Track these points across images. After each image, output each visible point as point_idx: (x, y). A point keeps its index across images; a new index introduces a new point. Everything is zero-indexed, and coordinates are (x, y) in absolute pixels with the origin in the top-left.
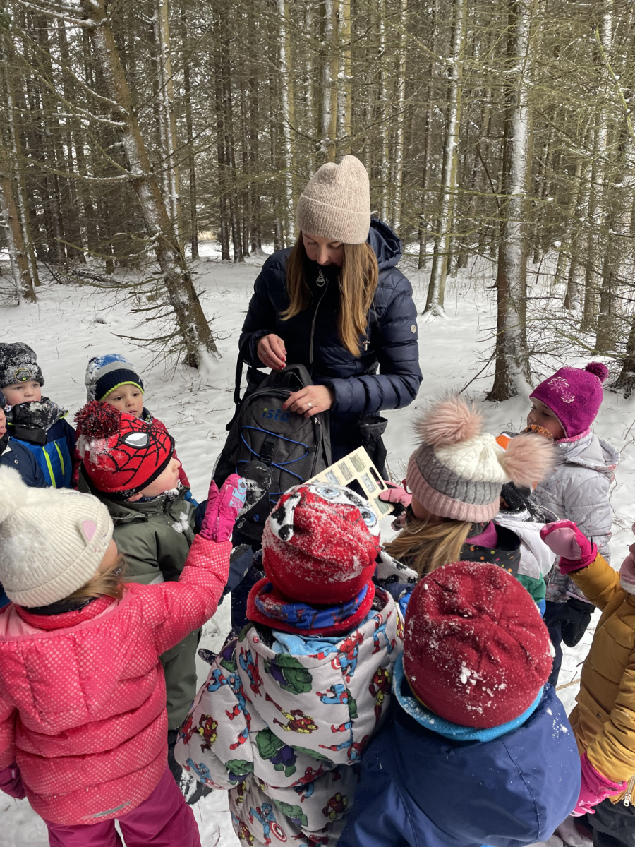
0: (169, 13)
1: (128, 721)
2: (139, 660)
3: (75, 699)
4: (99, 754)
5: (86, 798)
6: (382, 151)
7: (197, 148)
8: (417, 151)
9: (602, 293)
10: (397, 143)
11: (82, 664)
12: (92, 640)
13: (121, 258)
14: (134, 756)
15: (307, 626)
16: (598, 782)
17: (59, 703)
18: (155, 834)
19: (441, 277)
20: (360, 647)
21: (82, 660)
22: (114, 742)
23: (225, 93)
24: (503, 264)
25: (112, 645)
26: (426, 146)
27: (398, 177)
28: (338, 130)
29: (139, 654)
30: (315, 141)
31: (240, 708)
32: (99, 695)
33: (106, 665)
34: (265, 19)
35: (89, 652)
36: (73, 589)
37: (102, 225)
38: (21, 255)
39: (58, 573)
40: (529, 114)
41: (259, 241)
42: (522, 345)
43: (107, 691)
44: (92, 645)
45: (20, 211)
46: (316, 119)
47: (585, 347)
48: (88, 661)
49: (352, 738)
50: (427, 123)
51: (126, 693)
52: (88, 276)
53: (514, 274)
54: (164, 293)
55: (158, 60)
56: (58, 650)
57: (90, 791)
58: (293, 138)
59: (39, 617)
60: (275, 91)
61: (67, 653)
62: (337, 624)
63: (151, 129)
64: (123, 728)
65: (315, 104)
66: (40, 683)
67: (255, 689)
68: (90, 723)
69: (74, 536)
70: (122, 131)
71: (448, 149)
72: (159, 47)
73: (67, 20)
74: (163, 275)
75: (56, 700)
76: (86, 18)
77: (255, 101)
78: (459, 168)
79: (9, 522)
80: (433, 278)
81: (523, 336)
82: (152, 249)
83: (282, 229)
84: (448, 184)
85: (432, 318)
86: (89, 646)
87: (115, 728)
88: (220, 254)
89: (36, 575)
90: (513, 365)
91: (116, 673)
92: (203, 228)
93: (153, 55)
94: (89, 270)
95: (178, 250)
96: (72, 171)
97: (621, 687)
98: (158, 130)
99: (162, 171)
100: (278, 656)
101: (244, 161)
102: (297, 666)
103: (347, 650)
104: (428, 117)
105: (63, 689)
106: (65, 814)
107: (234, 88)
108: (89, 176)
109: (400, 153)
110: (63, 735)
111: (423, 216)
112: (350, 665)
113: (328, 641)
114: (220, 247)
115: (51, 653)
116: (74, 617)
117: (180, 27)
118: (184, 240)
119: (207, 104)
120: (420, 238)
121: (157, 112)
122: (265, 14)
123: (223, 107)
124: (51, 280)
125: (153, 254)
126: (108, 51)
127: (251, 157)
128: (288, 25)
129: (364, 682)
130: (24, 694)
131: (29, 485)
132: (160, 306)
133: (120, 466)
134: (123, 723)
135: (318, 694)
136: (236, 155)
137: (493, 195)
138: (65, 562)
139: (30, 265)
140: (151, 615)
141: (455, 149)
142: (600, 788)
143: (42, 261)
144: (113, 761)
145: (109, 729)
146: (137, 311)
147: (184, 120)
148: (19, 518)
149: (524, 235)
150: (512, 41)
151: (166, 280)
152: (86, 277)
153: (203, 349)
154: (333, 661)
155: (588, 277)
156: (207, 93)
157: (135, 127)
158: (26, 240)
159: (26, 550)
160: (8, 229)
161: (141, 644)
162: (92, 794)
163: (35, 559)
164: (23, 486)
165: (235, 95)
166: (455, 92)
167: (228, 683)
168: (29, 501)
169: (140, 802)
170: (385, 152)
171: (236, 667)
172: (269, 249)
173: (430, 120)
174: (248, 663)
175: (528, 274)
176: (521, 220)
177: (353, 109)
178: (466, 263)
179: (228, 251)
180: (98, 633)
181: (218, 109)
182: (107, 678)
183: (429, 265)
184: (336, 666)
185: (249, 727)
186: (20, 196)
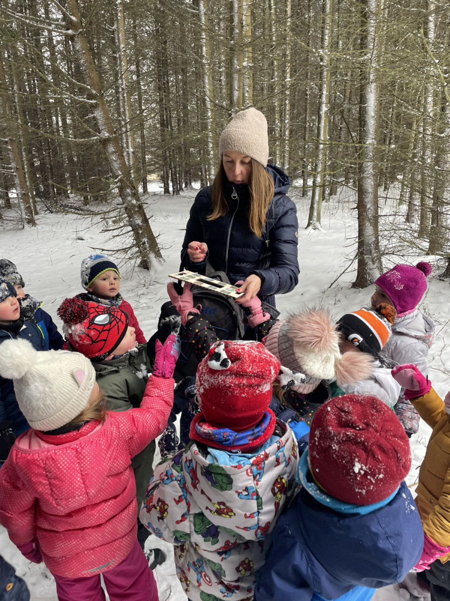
0: (124, 24)
1: (113, 504)
2: (119, 462)
3: (79, 489)
4: (93, 527)
5: (85, 558)
6: (275, 115)
7: (146, 117)
8: (299, 114)
9: (432, 211)
10: (285, 109)
11: (82, 465)
12: (88, 449)
13: (94, 195)
14: (116, 529)
15: (230, 444)
16: (431, 547)
17: (68, 492)
18: (129, 586)
19: (319, 202)
20: (266, 462)
21: (82, 463)
22: (104, 519)
23: (164, 78)
24: (361, 192)
25: (101, 451)
26: (306, 111)
27: (287, 133)
28: (244, 102)
29: (118, 458)
30: (227, 110)
31: (183, 497)
32: (94, 486)
33: (98, 465)
34: (192, 27)
35: (86, 457)
36: (73, 417)
37: (80, 172)
38: (24, 194)
39: (62, 407)
40: (377, 87)
41: (190, 180)
42: (376, 249)
43: (100, 483)
44: (88, 452)
45: (24, 163)
46: (228, 94)
47: (421, 249)
48: (86, 463)
49: (258, 523)
50: (306, 95)
51: (111, 484)
52: (71, 207)
53: (369, 199)
54: (125, 218)
55: (118, 56)
56: (66, 456)
57: (87, 553)
58: (213, 108)
59: (52, 436)
60: (199, 75)
61: (72, 458)
62: (251, 442)
63: (114, 104)
64: (109, 509)
65: (227, 84)
66: (55, 479)
67: (195, 486)
68: (88, 506)
69: (71, 381)
70: (94, 107)
71: (321, 113)
72: (118, 47)
73: (55, 31)
74: (124, 206)
75: (66, 490)
76: (68, 29)
77: (185, 83)
78: (329, 125)
79: (28, 376)
80: (312, 203)
81: (377, 242)
82: (116, 187)
83: (206, 171)
84: (322, 138)
85: (313, 231)
86: (86, 453)
87: (104, 509)
88: (163, 189)
89: (48, 409)
90: (370, 262)
91: (105, 470)
92: (151, 172)
93: (114, 52)
94: (72, 203)
95: (134, 188)
96: (59, 135)
97: (445, 481)
98: (118, 104)
99: (122, 134)
100: (210, 465)
101: (178, 126)
102: (223, 472)
103: (257, 464)
104: (307, 90)
105: (70, 483)
106: (71, 570)
107: (170, 74)
108: (71, 138)
109: (287, 116)
110: (69, 515)
111: (305, 160)
112: (259, 474)
113: (245, 457)
114: (162, 185)
115: (62, 459)
116: (74, 435)
117: (132, 33)
118: (138, 181)
119: (152, 86)
120: (303, 176)
121: (117, 92)
122: (191, 24)
123: (162, 88)
124: (46, 211)
125: (116, 191)
126: (84, 52)
127: (184, 121)
128: (208, 31)
129: (268, 485)
130: (44, 487)
131: (38, 350)
132: (122, 227)
133: (94, 340)
134: (109, 505)
135: (237, 492)
136: (173, 120)
137: (353, 144)
138: (67, 399)
139: (31, 201)
140: (125, 431)
141: (326, 113)
142: (433, 551)
143: (39, 197)
144: (103, 532)
145: (101, 509)
146: (106, 231)
147: (136, 97)
148: (34, 373)
149: (375, 172)
150: (364, 38)
151: (126, 209)
152: (70, 208)
153: (152, 256)
154: (247, 470)
155: (422, 200)
156: (152, 78)
157: (103, 104)
158: (28, 184)
159: (40, 393)
160: (15, 176)
161: (120, 451)
162: (89, 555)
163: (47, 398)
164: (34, 351)
165: (172, 79)
166: (325, 73)
167: (176, 480)
168: (39, 360)
169: (121, 561)
170: (277, 116)
171: (182, 470)
172: (197, 186)
173: (308, 92)
174: (190, 468)
175: (379, 199)
176: (373, 161)
177: (254, 87)
178: (336, 192)
179: (168, 187)
180: (92, 444)
181: (160, 89)
182: (99, 474)
183: (310, 194)
184: (250, 474)
185: (189, 510)
186: (24, 153)
